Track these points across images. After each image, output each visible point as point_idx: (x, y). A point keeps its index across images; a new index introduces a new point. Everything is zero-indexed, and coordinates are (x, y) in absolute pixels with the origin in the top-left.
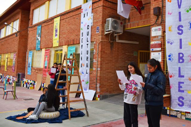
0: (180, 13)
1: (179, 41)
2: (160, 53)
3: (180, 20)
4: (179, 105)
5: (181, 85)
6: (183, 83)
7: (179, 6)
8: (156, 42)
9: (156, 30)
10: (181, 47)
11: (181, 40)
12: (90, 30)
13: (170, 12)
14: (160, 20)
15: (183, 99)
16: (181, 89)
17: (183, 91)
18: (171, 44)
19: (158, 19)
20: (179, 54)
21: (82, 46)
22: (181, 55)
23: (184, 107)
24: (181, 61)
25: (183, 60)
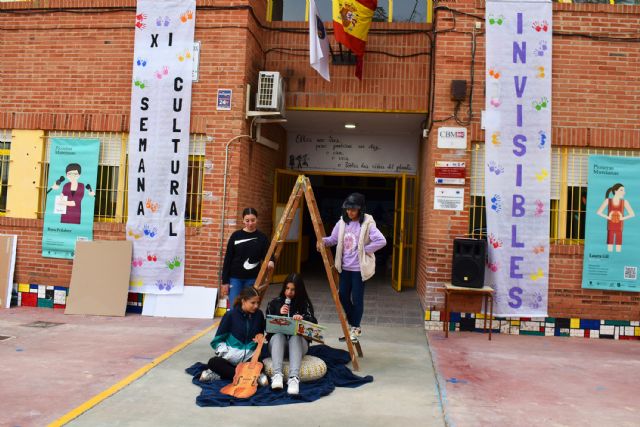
0: (520, 108)
1: (516, 169)
2: (462, 191)
3: (520, 123)
4: (511, 305)
5: (517, 263)
6: (521, 258)
7: (519, 93)
8: (451, 164)
9: (449, 135)
10: (519, 183)
11: (519, 168)
12: (186, 94)
13: (496, 100)
14: (463, 112)
15: (520, 291)
16: (516, 272)
17: (520, 276)
18: (498, 173)
19: (457, 109)
20: (515, 197)
21: (143, 143)
22: (519, 200)
23: (522, 308)
24: (518, 212)
25: (523, 211)
